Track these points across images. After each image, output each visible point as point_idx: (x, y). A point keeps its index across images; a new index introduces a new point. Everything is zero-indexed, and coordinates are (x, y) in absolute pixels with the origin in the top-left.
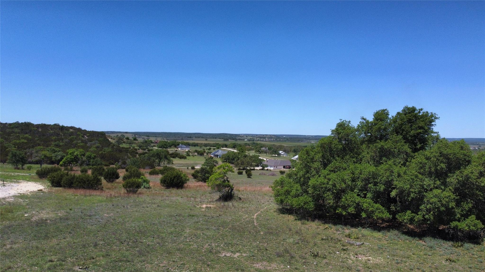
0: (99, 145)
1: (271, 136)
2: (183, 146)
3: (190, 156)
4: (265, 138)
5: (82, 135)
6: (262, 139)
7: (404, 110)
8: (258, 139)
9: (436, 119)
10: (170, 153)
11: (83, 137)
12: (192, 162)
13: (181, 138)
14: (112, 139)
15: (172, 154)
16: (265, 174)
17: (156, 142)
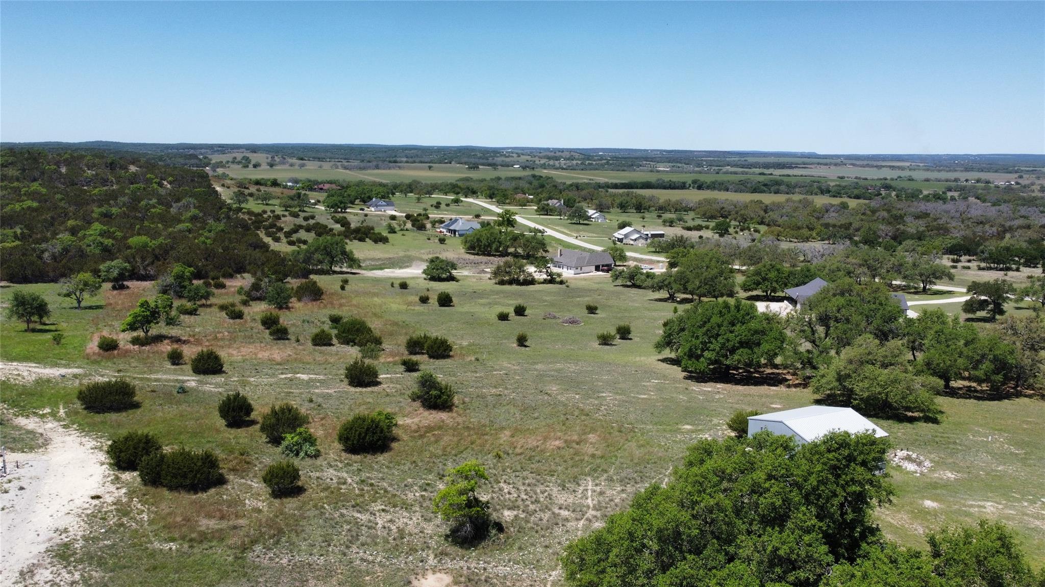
0: (197, 212)
1: (572, 153)
2: (380, 203)
3: (395, 232)
4: (557, 159)
5: (158, 180)
6: (551, 162)
8: (543, 161)
10: (353, 226)
11: (160, 185)
12: (401, 254)
13: (375, 163)
14: (223, 185)
15: (357, 230)
16: (555, 317)
17: (321, 189)
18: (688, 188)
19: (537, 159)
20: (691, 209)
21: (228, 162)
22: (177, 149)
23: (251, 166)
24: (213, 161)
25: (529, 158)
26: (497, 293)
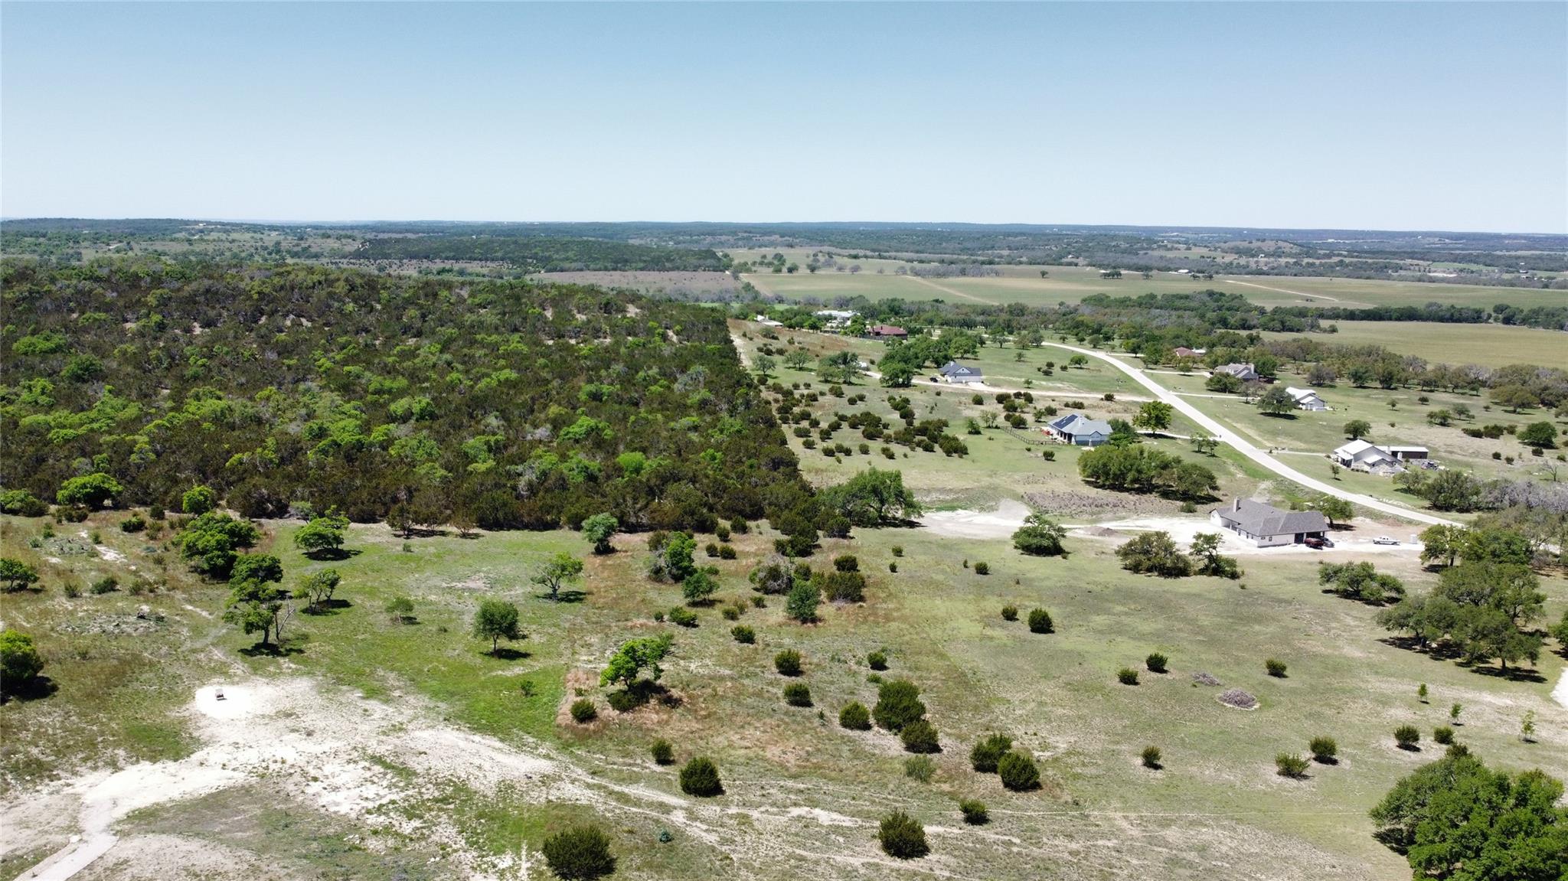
0: (707, 394)
1: (1280, 243)
2: (962, 367)
3: (978, 433)
8: (1229, 258)
11: (664, 337)
14: (744, 335)
15: (924, 428)
16: (1212, 683)
17: (878, 334)
18: (1486, 321)
19: (1218, 253)
20: (1483, 384)
21: (754, 263)
22: (691, 235)
23: (785, 269)
24: (736, 262)
25: (1204, 251)
26: (1126, 595)
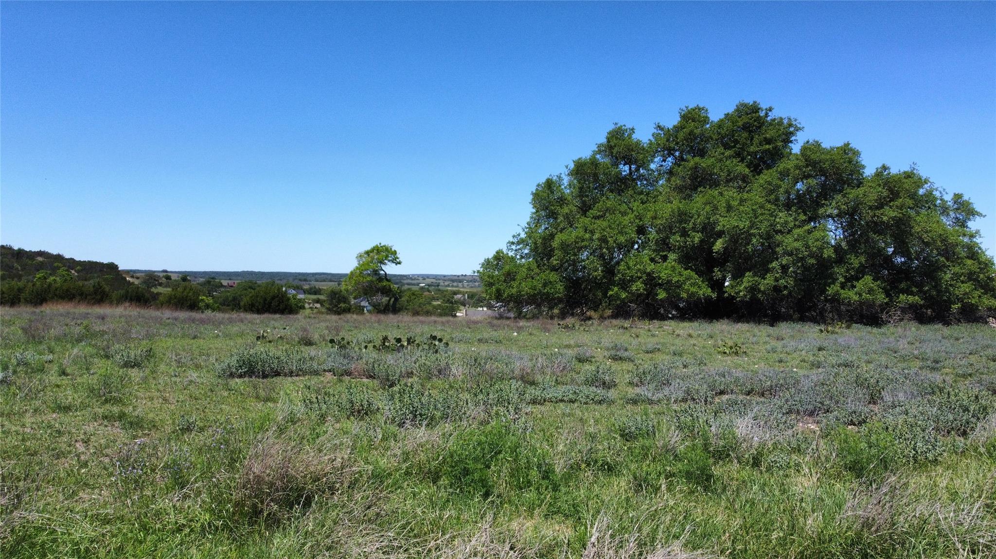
1: (475, 277)
2: (290, 291)
4: (461, 281)
5: (65, 268)
7: (737, 110)
9: (797, 130)
11: (68, 272)
14: (132, 277)
17: (232, 286)
